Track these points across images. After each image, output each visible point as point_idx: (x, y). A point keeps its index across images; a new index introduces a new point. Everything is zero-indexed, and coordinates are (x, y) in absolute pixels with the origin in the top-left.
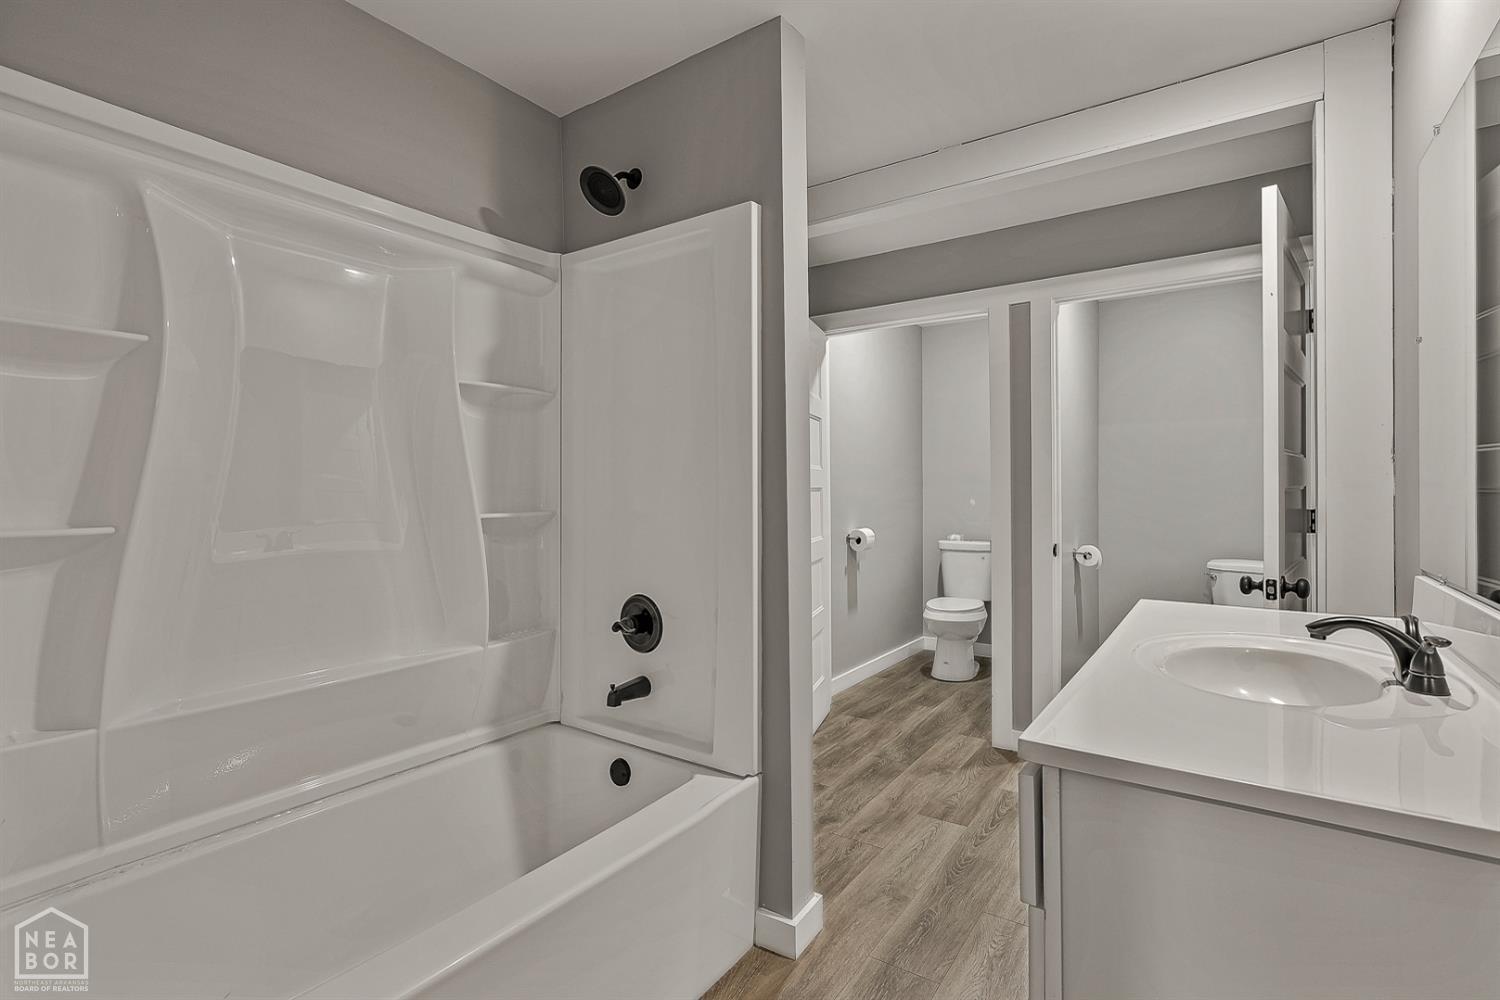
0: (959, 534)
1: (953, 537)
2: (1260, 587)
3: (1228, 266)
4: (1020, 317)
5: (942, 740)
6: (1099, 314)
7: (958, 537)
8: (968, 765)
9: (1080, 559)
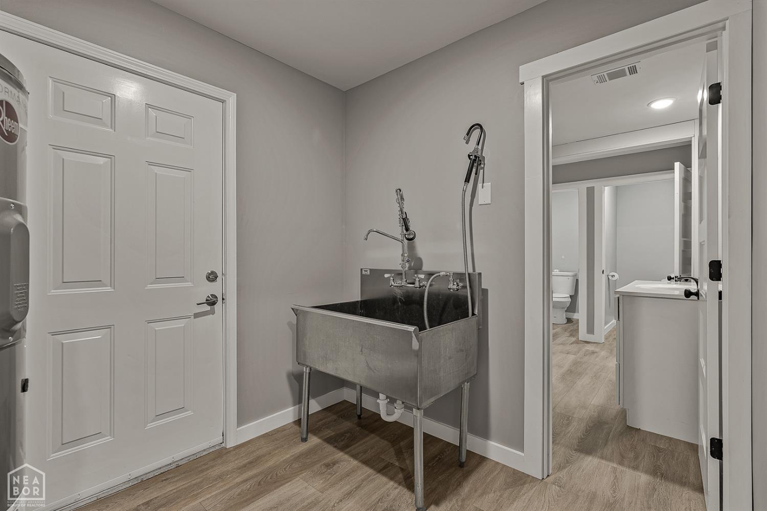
0: (557, 269)
1: (555, 270)
2: (673, 278)
3: (665, 176)
4: (590, 192)
5: (560, 338)
6: (617, 191)
7: (557, 270)
8: (572, 344)
9: (610, 277)
